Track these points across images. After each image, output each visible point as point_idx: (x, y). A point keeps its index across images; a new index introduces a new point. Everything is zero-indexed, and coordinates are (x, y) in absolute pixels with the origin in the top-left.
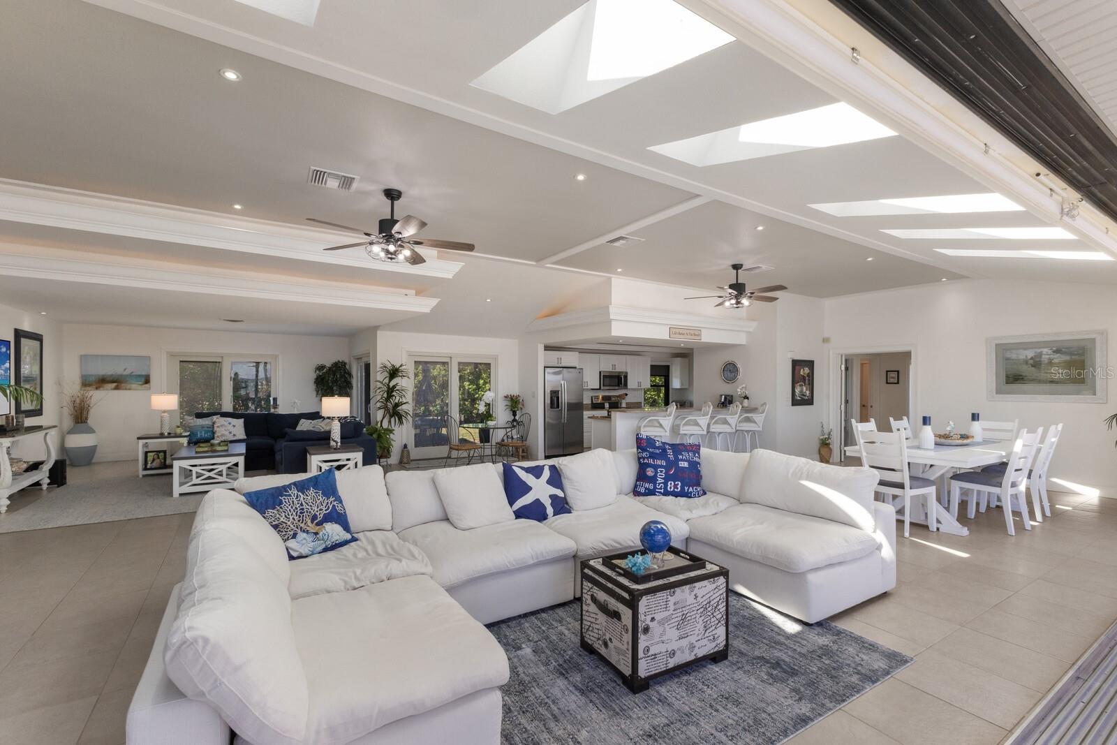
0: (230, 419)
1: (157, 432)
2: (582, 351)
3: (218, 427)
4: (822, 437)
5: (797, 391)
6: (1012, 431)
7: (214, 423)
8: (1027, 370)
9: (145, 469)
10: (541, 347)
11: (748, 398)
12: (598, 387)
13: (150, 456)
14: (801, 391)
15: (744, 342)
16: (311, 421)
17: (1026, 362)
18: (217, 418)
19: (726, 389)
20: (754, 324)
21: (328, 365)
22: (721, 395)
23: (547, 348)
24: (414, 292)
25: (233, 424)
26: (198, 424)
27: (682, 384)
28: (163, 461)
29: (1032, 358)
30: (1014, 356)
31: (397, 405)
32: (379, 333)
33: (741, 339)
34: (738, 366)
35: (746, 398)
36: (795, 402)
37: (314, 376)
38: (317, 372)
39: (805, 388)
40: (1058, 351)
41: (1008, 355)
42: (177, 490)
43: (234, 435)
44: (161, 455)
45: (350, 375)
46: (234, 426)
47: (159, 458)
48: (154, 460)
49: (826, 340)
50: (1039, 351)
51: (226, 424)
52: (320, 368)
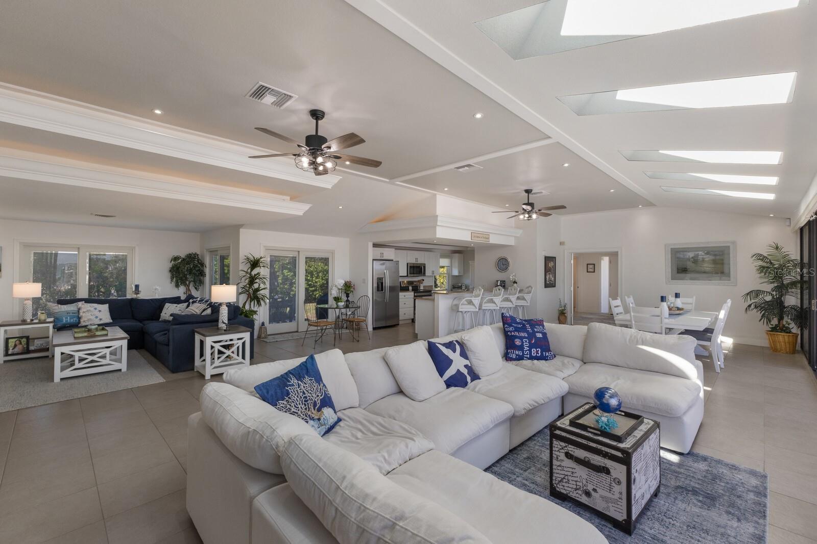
0: (95, 305)
1: (17, 319)
2: (397, 248)
3: (84, 312)
4: (561, 309)
5: (547, 277)
6: (692, 304)
7: (79, 309)
8: (690, 265)
9: (7, 354)
10: (370, 245)
11: (516, 283)
12: (406, 275)
13: (12, 343)
14: (549, 278)
15: (513, 244)
16: (176, 305)
17: (689, 260)
18: (83, 304)
19: (501, 276)
20: (521, 231)
21: (183, 256)
22: (498, 281)
23: (375, 245)
24: (289, 198)
25: (98, 309)
26: (63, 310)
27: (459, 272)
28: (25, 346)
29: (692, 258)
30: (682, 256)
31: (257, 290)
32: (241, 230)
33: (511, 242)
34: (509, 260)
35: (515, 282)
36: (546, 286)
37: (170, 265)
38: (173, 262)
39: (551, 276)
40: (708, 253)
41: (678, 255)
42: (58, 375)
43: (101, 319)
44: (24, 341)
45: (202, 265)
46: (100, 311)
47: (21, 343)
48: (15, 346)
49: (562, 243)
50: (697, 253)
51: (92, 309)
52: (175, 259)
